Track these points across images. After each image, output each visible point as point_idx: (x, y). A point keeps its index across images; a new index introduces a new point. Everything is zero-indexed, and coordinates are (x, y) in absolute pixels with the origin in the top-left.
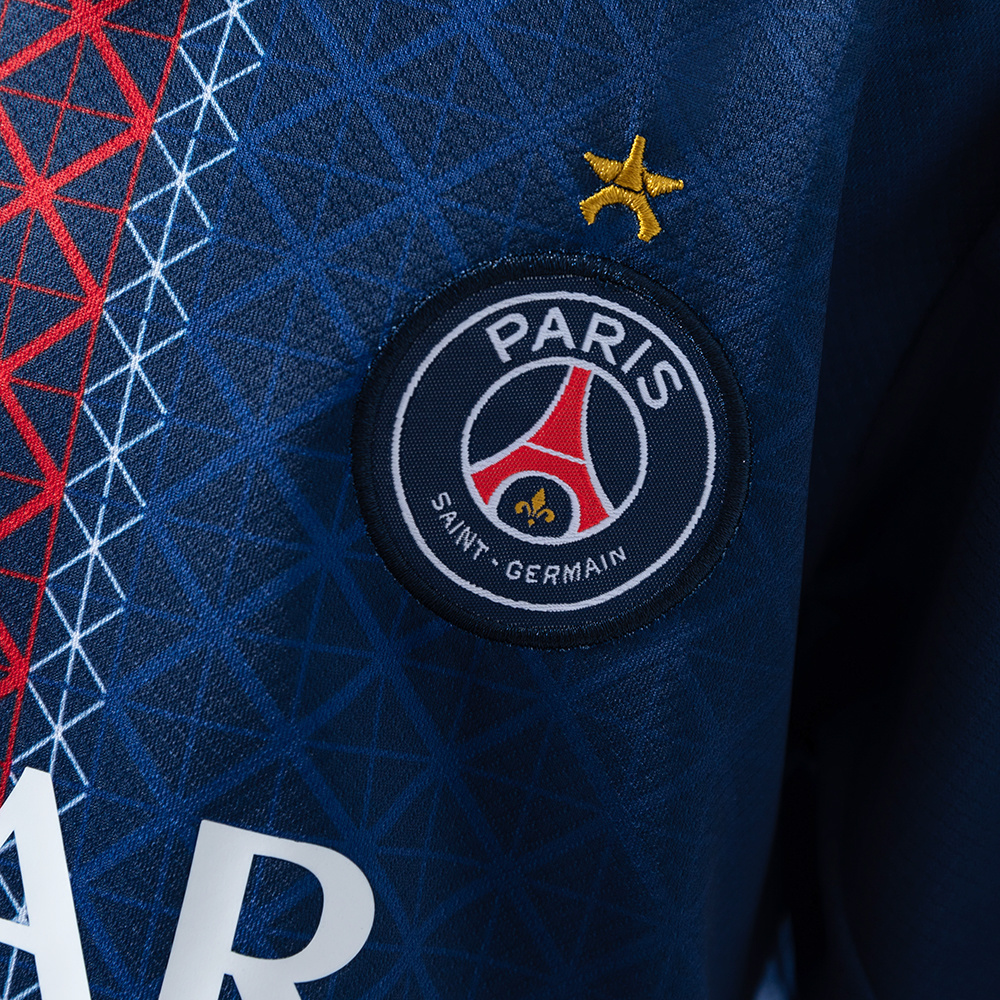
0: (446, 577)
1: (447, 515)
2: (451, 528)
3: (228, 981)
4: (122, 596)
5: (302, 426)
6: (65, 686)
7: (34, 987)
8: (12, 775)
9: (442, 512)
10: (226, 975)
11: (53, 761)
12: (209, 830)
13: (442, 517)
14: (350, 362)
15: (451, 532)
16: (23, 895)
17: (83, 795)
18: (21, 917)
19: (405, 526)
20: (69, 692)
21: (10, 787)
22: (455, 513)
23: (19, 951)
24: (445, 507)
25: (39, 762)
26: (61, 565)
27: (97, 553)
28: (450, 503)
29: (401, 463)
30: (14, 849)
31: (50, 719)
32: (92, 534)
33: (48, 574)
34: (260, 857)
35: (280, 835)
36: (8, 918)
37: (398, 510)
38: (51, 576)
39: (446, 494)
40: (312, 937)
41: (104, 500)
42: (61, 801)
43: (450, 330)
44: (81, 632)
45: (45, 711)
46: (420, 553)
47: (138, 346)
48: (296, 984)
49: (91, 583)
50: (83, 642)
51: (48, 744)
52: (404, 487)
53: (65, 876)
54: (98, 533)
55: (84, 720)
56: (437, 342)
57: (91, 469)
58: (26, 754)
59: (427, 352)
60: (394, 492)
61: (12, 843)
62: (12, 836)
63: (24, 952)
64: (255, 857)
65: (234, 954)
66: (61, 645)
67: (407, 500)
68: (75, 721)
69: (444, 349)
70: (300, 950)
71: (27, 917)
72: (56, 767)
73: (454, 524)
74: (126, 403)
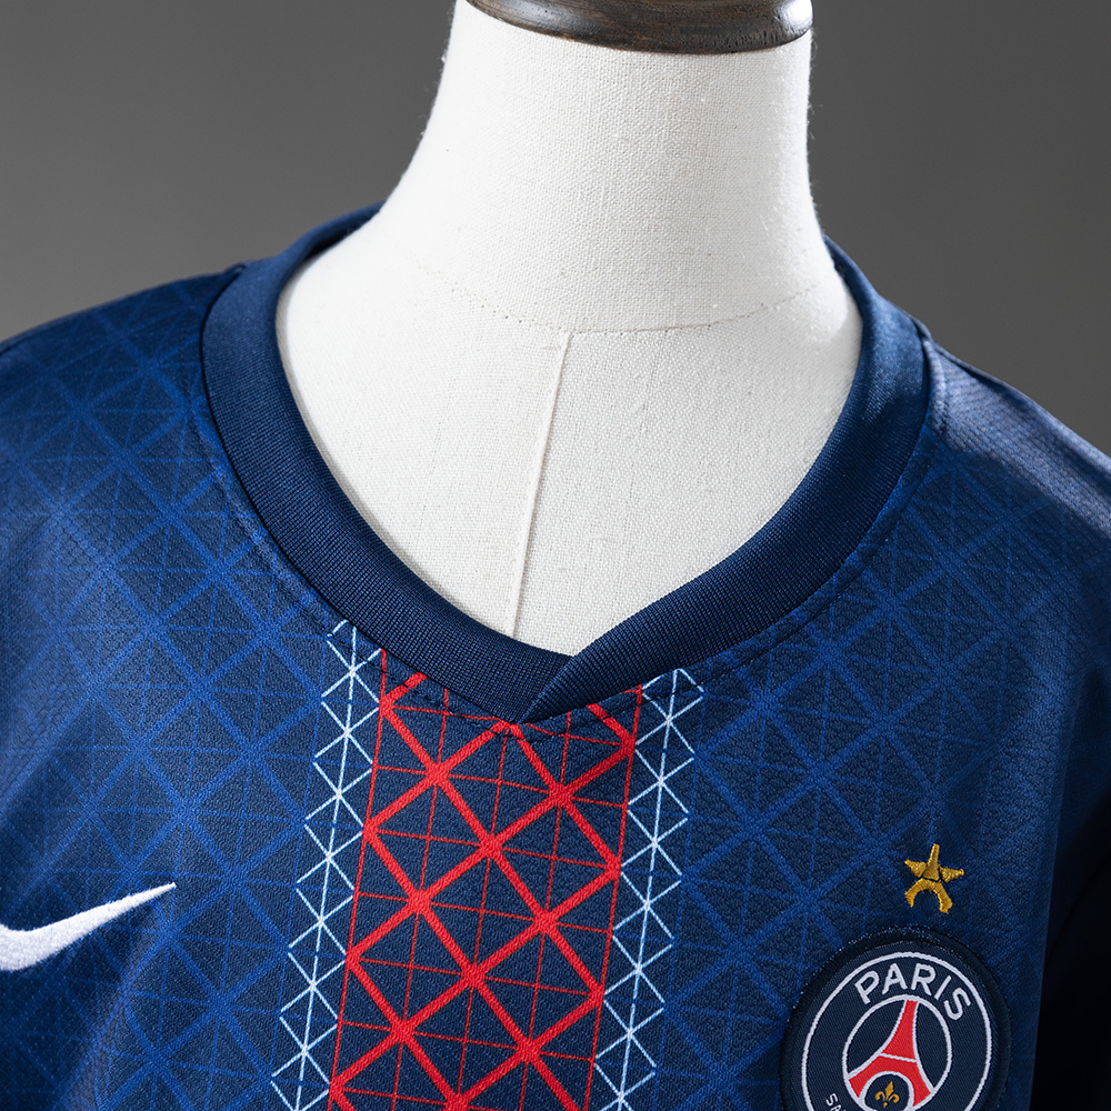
1: (835, 1108)
5: (751, 1066)
9: (832, 1106)
14: (777, 1019)
22: (840, 1106)
24: (834, 1103)
28: (837, 1100)
29: (807, 1079)
39: (834, 1095)
47: (631, 1023)
52: (809, 1094)
60: (804, 1099)
67: (812, 1102)
74: (627, 1062)
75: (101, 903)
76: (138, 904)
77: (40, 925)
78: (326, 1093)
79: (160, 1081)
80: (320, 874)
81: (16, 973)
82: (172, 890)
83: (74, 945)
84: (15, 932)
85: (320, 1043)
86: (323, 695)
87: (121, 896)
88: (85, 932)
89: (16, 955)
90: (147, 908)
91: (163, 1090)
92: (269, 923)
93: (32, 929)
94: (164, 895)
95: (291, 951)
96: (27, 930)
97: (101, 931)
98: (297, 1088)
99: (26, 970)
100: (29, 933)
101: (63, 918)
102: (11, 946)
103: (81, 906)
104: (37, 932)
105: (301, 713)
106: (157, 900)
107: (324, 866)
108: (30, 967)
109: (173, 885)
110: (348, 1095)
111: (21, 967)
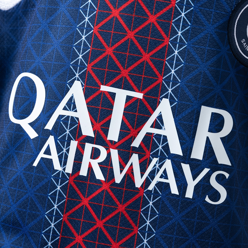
0: (244, 56)
1: (244, 44)
2: (245, 46)
3: (208, 138)
4: (183, 62)
5: (219, 26)
6: (171, 81)
7: (167, 142)
8: (160, 100)
9: (243, 43)
10: (207, 137)
11: (169, 97)
12: (203, 108)
13: (243, 44)
14: (228, 13)
15: (245, 47)
16: (163, 124)
17: (176, 103)
18: (163, 129)
19: (236, 46)
20: (172, 82)
21: (160, 102)
22: (246, 43)
23: (163, 135)
24: (244, 42)
25: (166, 97)
26: (169, 57)
27: (177, 54)
28: (245, 41)
29: (236, 33)
30: (161, 115)
31: (168, 88)
32: (176, 50)
33: (166, 59)
34: (213, 113)
35: (216, 108)
36: (160, 129)
37: (235, 43)
38: (167, 59)
39: (244, 39)
40: (223, 128)
41: (178, 43)
42: (171, 104)
43: (245, 6)
44: (174, 70)
45: (167, 87)
46: (239, 51)
48: (220, 138)
49: (176, 60)
50: (175, 72)
51: (168, 93)
52: (237, 38)
53: (173, 119)
54: (177, 50)
55: (176, 88)
56: (243, 8)
57: (175, 37)
58: (163, 96)
59: (241, 11)
60: (235, 39)
61: (160, 114)
62: (161, 112)
63: (164, 135)
64: (212, 113)
65: (208, 132)
66: (169, 73)
67: (237, 41)
68: (174, 88)
69: (244, 10)
70: (221, 131)
71: (165, 128)
72: (170, 98)
73: (245, 45)
74: (182, 23)
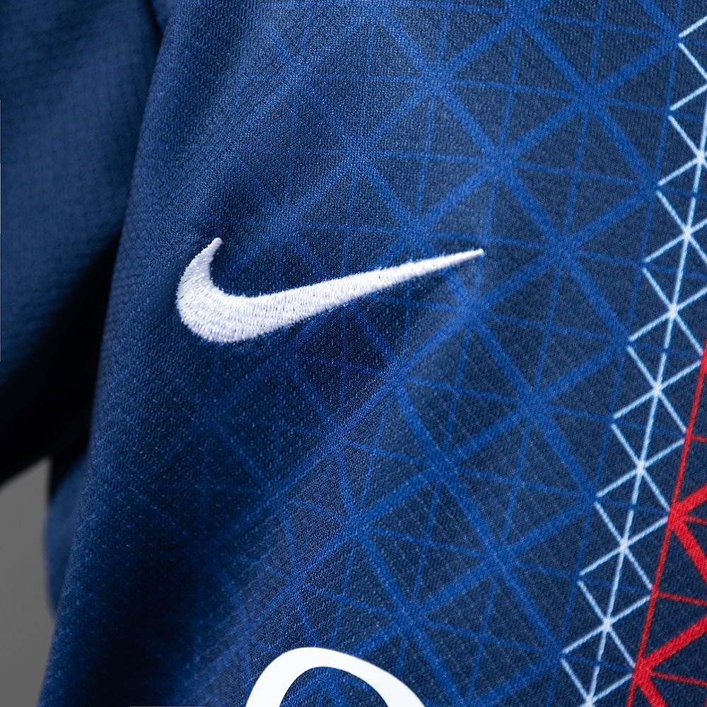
75: (365, 269)
76: (424, 272)
77: (268, 290)
78: (663, 521)
79: (443, 491)
80: (674, 254)
81: (228, 347)
82: (477, 259)
83: (317, 317)
84: (232, 297)
85: (662, 460)
86: (681, 35)
87: (398, 261)
88: (337, 302)
89: (230, 325)
90: (436, 278)
91: (448, 502)
92: (606, 310)
93: (256, 295)
94: (464, 265)
95: (632, 344)
96: (249, 295)
97: (362, 304)
98: (627, 513)
99: (241, 343)
100: (252, 299)
101: (304, 284)
102: (226, 314)
103: (334, 271)
104: (263, 299)
105: (652, 55)
106: (454, 269)
107: (680, 244)
108: (248, 341)
109: (480, 252)
110: (692, 527)
111: (236, 338)
